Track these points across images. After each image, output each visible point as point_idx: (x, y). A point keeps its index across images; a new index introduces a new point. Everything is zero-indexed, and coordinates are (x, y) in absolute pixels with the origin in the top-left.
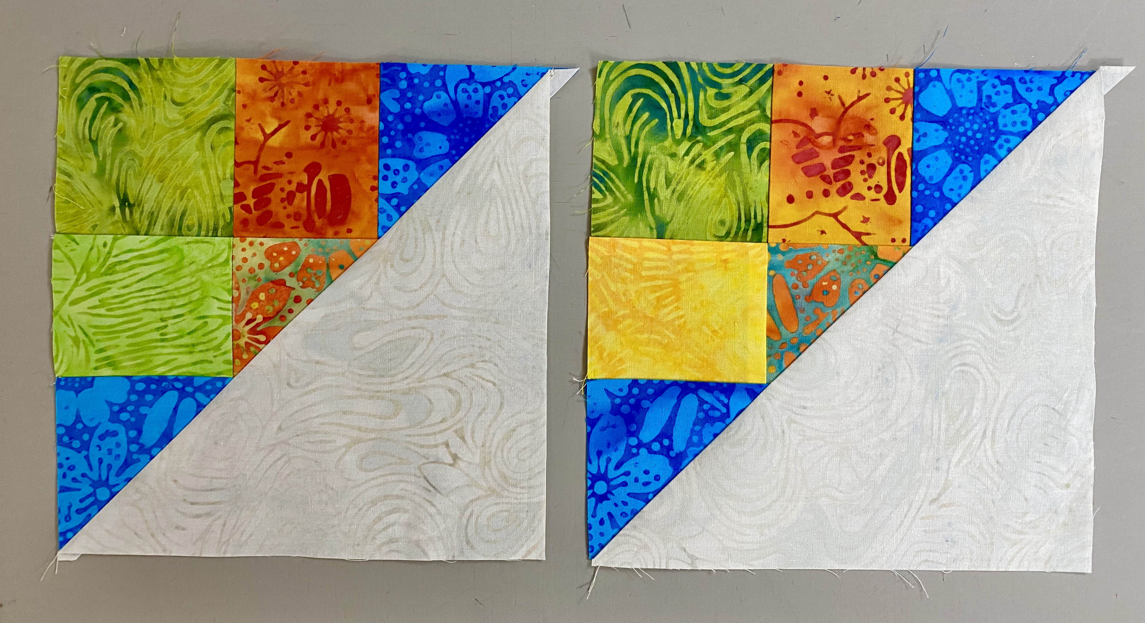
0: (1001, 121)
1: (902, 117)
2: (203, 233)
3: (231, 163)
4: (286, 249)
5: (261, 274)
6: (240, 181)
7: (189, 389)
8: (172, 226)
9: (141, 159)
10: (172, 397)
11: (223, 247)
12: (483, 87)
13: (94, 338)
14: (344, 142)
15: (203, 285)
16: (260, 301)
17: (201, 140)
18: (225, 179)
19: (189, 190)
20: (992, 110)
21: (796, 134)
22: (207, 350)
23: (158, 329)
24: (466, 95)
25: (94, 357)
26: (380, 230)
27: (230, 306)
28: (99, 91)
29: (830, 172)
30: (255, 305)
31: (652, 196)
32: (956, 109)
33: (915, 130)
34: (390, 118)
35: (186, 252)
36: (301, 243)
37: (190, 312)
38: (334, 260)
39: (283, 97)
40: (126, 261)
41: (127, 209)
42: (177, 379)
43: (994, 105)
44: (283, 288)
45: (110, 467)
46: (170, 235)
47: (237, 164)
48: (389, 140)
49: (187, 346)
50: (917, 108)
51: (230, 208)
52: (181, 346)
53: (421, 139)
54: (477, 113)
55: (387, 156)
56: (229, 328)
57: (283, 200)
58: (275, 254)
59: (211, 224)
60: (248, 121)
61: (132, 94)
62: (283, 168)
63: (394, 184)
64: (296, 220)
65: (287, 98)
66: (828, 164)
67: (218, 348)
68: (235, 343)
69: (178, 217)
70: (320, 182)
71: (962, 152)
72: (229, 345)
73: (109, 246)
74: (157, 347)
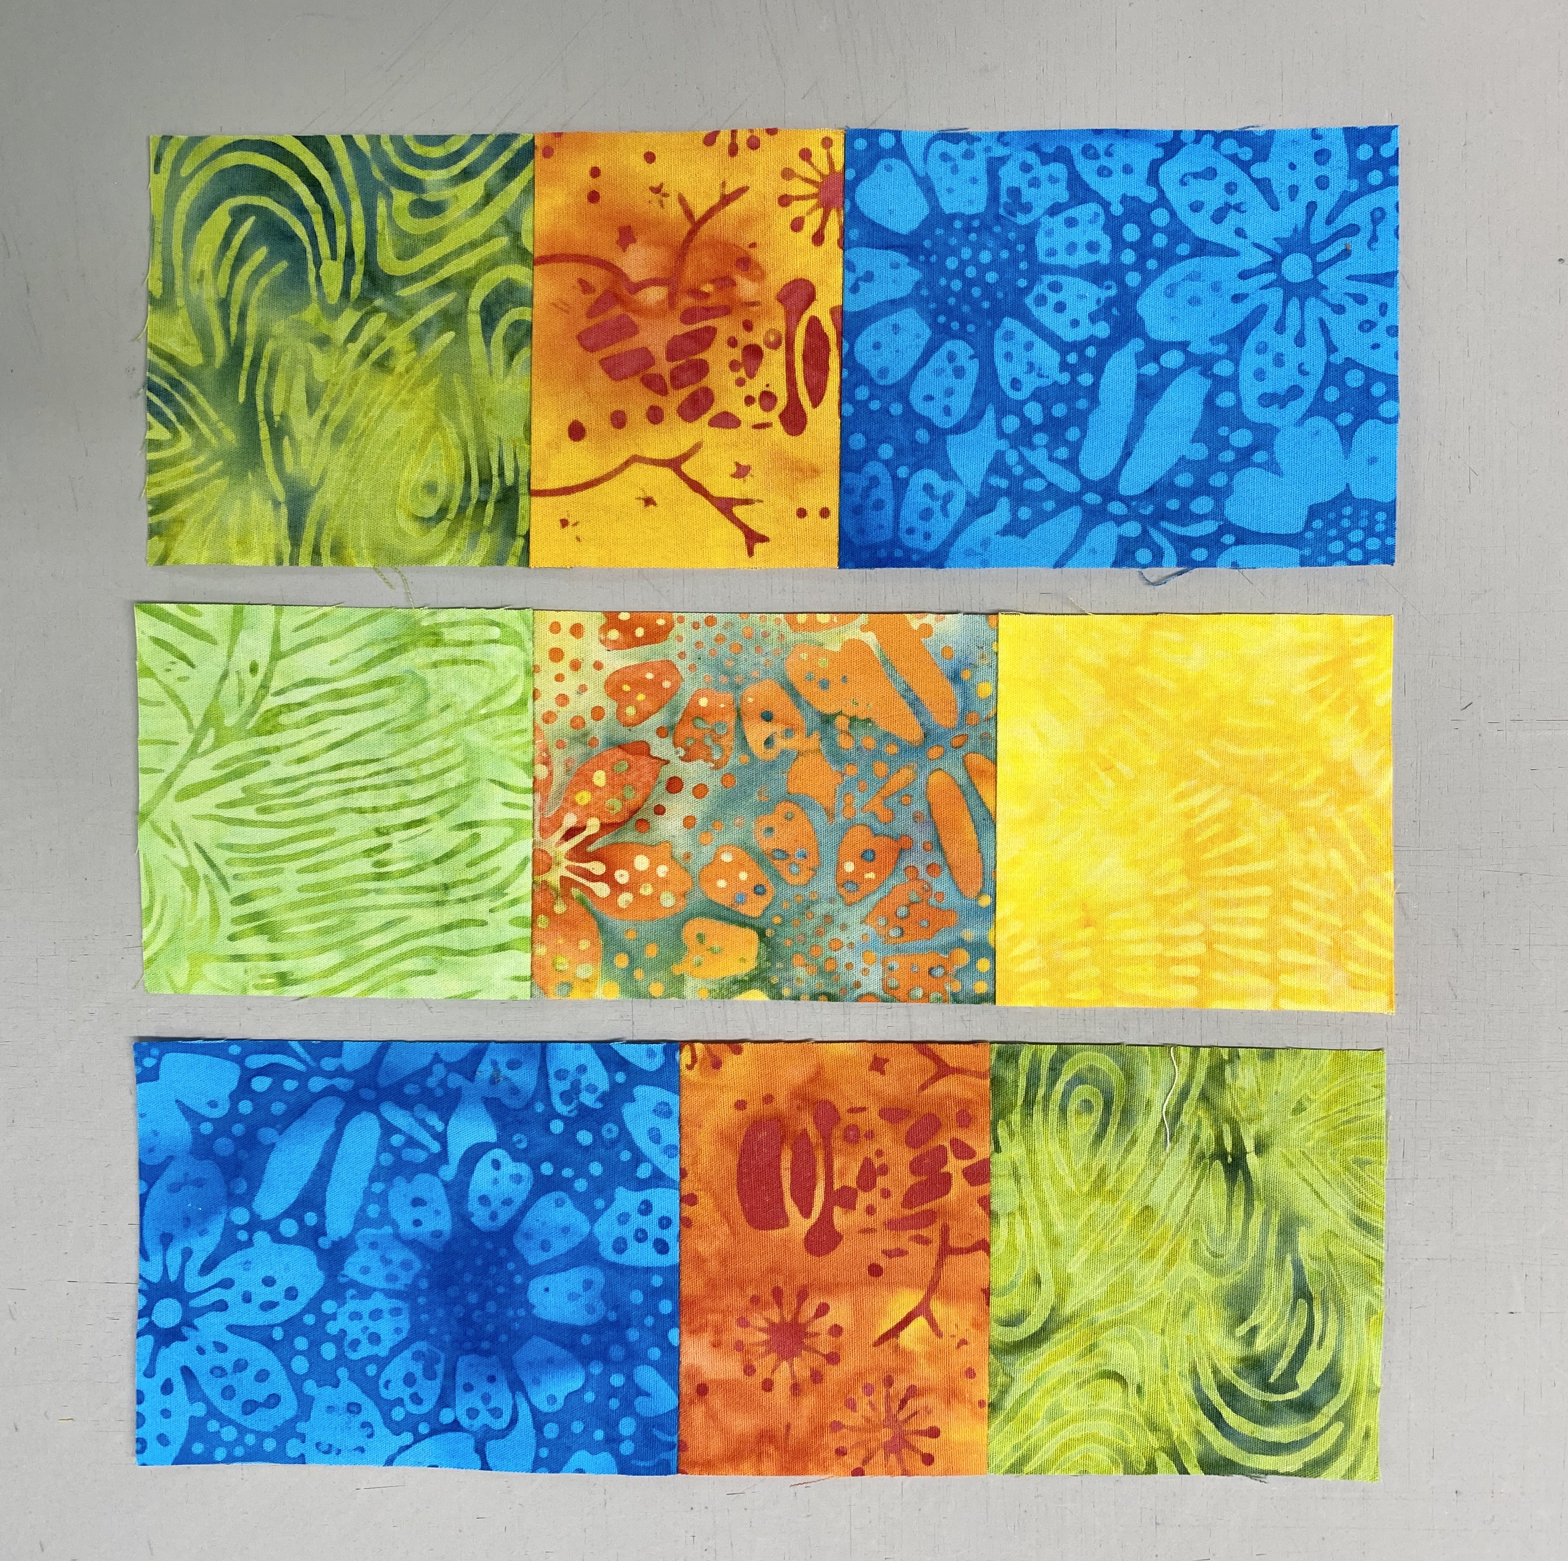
4: (649, 675)
5: (598, 730)
13: (229, 872)
15: (471, 756)
16: (594, 789)
22: (476, 897)
23: (368, 853)
25: (230, 911)
27: (528, 799)
30: (584, 797)
35: (432, 685)
36: (683, 662)
37: (442, 813)
38: (752, 698)
40: (302, 705)
44: (644, 761)
49: (433, 889)
52: (418, 889)
56: (525, 848)
58: (626, 688)
67: (499, 891)
68: (539, 879)
72: (524, 884)
73: (262, 671)
74: (366, 892)
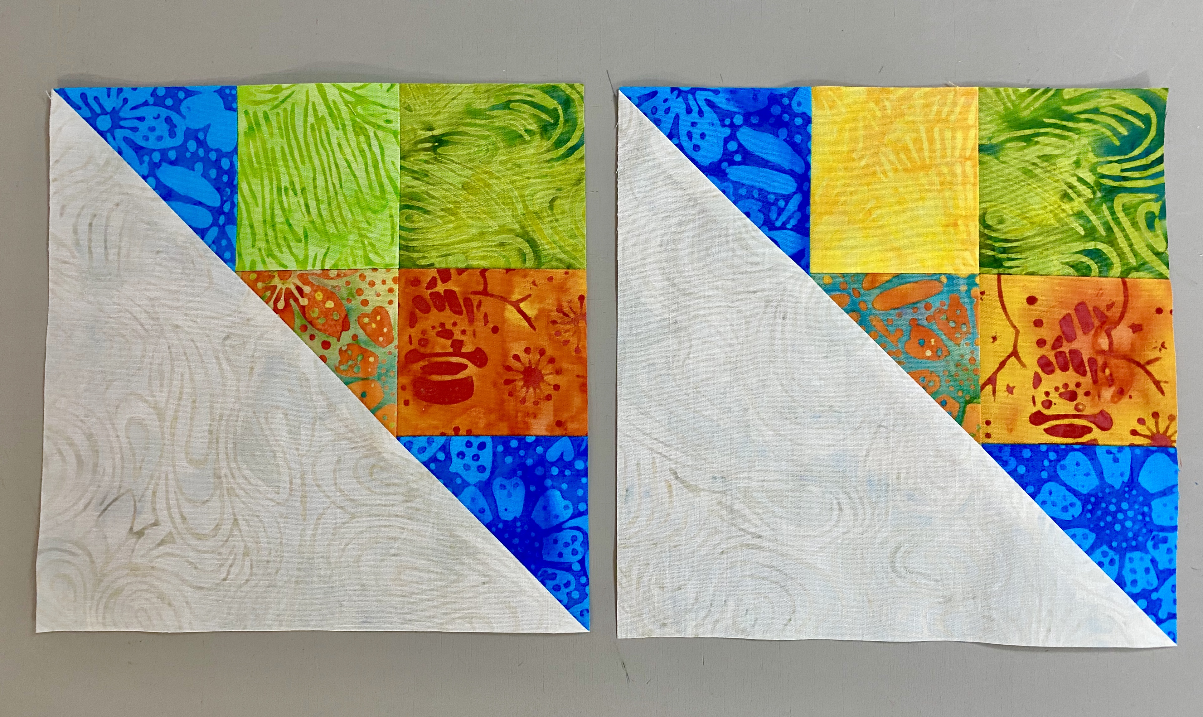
2: (404, 234)
3: (484, 264)
4: (385, 330)
5: (356, 303)
6: (464, 275)
7: (222, 220)
8: (412, 198)
9: (489, 161)
10: (214, 200)
11: (387, 258)
12: (578, 562)
13: (280, 110)
14: (511, 394)
15: (341, 237)
16: (324, 302)
17: (511, 231)
18: (467, 258)
19: (453, 219)
22: (267, 241)
23: (292, 184)
24: (570, 541)
25: (260, 110)
26: (408, 439)
27: (318, 267)
28: (565, 111)
30: (319, 296)
34: (540, 450)
35: (381, 215)
36: (393, 348)
37: (313, 222)
38: (373, 385)
39: (563, 323)
40: (370, 147)
41: (430, 145)
42: (233, 205)
44: (339, 328)
45: (135, 129)
46: (402, 196)
47: (483, 272)
48: (514, 449)
49: (272, 218)
51: (432, 265)
52: (273, 211)
53: (516, 485)
54: (548, 553)
55: (495, 447)
56: (292, 266)
57: (442, 325)
58: (379, 318)
59: (414, 244)
60: (534, 283)
61: (563, 150)
62: (479, 324)
63: (461, 455)
64: (420, 341)
65: (563, 327)
67: (271, 254)
68: (276, 274)
69: (422, 205)
70: (465, 367)
72: (273, 266)
73: (388, 126)
74: (271, 183)
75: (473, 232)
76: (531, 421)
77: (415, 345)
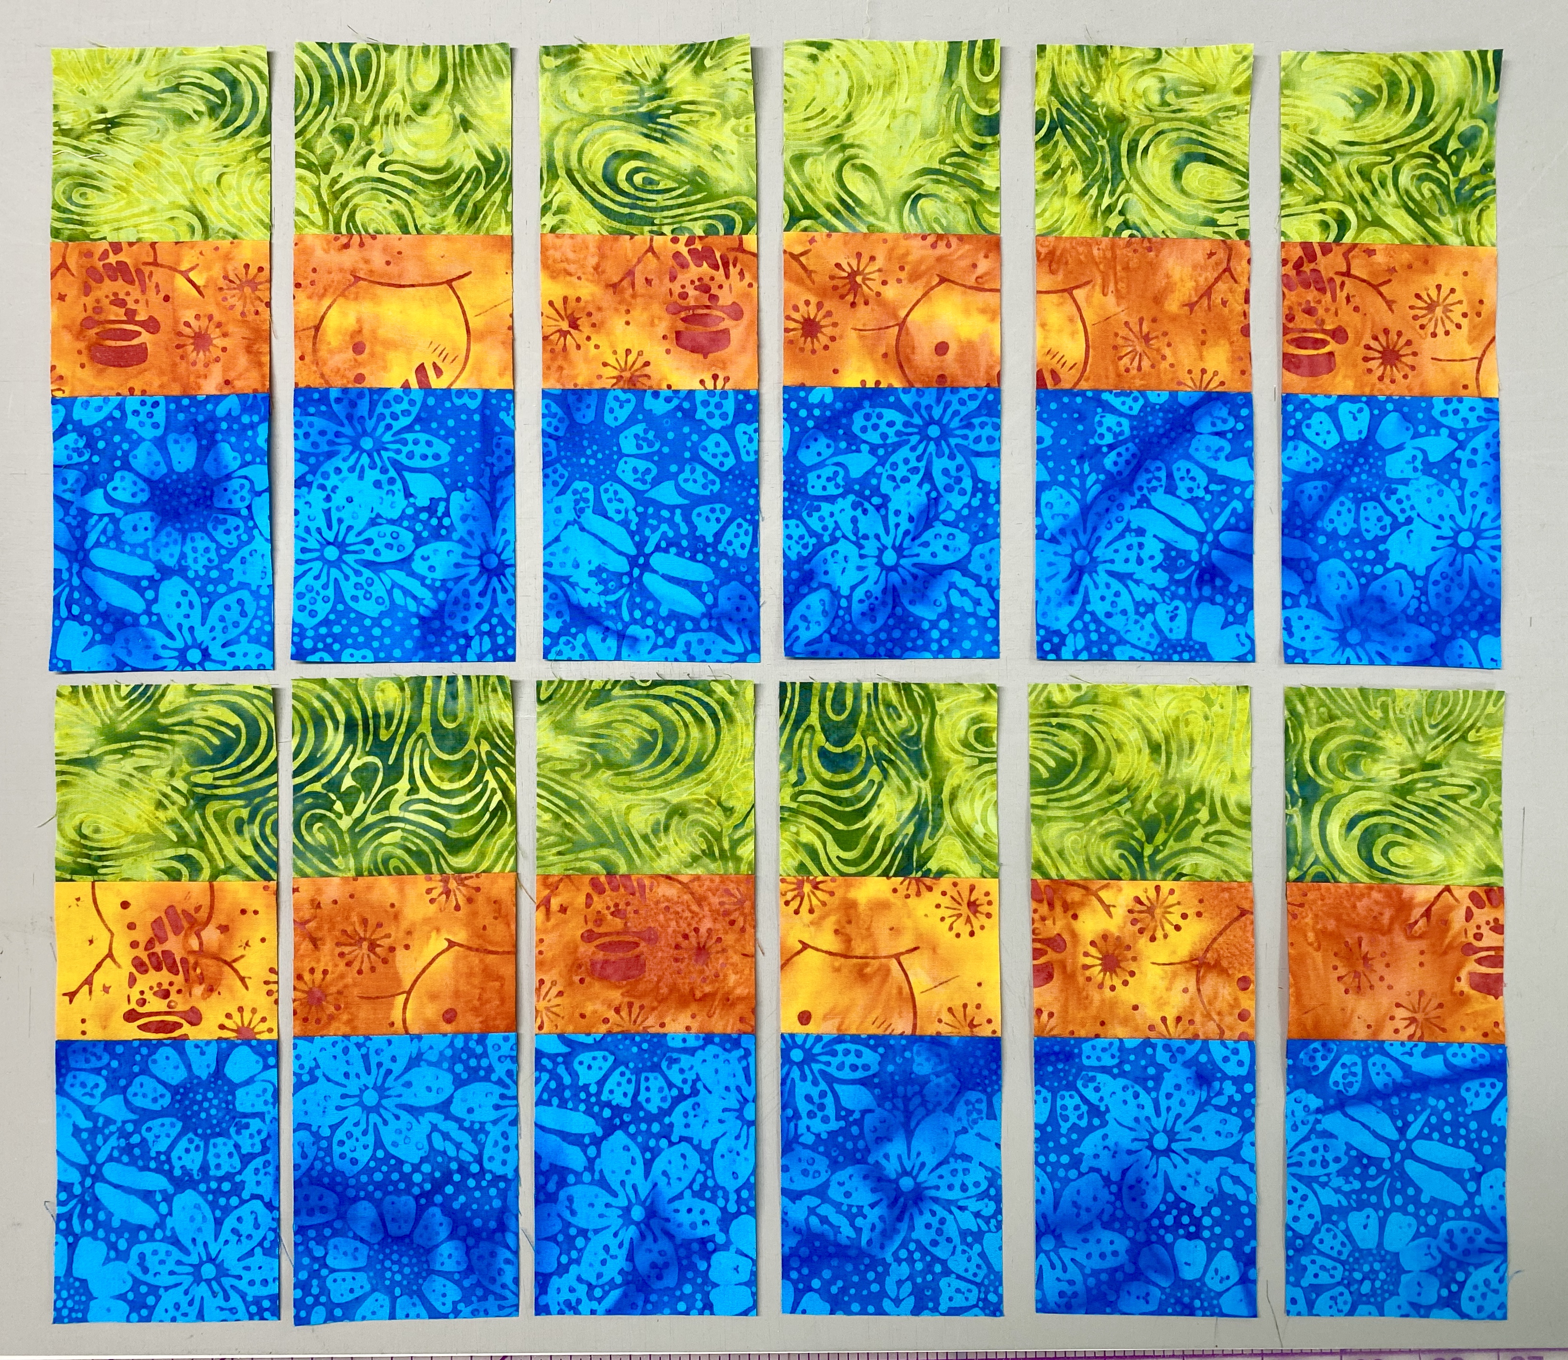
0: (220, 1140)
1: (222, 1027)
3: (155, 239)
6: (135, 247)
9: (159, 141)
12: (246, 507)
14: (182, 358)
17: (181, 206)
18: (138, 232)
19: (126, 195)
20: (232, 1130)
21: (198, 909)
24: (238, 489)
28: (233, 92)
29: (158, 949)
31: (124, 752)
32: (233, 1087)
33: (208, 1043)
34: (210, 407)
39: (229, 289)
41: (103, 126)
43: (238, 1132)
47: (153, 244)
48: (186, 406)
50: (232, 1045)
51: (105, 238)
53: (189, 440)
54: (219, 501)
55: (167, 406)
57: (116, 294)
59: (88, 219)
60: (201, 254)
61: (230, 129)
62: (151, 293)
63: (136, 413)
64: (94, 309)
65: (228, 293)
66: (167, 946)
69: (95, 183)
70: (139, 333)
71: (185, 1095)
75: (145, 208)
76: (202, 381)
77: (90, 312)
